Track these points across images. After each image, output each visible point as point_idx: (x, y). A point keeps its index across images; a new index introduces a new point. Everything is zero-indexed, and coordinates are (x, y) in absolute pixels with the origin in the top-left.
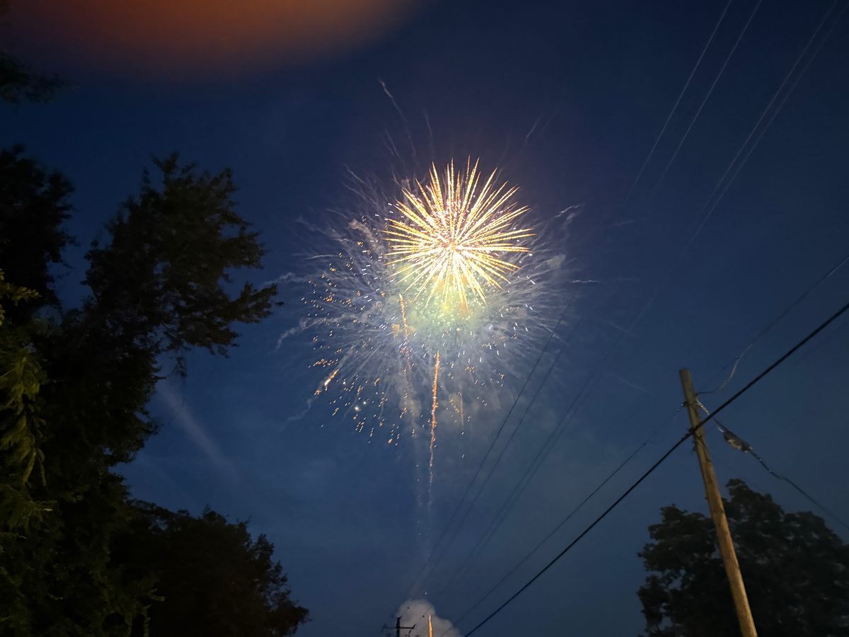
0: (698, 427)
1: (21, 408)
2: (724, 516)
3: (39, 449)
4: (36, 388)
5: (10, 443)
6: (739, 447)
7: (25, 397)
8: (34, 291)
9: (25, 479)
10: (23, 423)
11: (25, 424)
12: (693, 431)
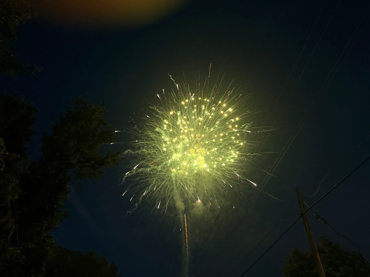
0: (304, 213)
1: (9, 206)
2: (318, 253)
3: (16, 224)
4: (17, 197)
5: (3, 221)
6: (323, 222)
7: (11, 200)
8: (18, 155)
9: (9, 237)
10: (10, 212)
11: (11, 213)
12: (302, 215)
